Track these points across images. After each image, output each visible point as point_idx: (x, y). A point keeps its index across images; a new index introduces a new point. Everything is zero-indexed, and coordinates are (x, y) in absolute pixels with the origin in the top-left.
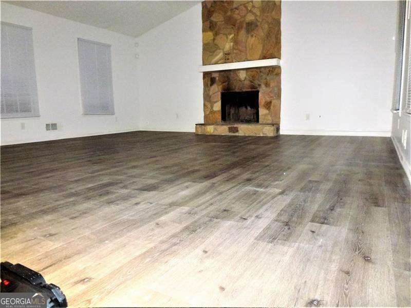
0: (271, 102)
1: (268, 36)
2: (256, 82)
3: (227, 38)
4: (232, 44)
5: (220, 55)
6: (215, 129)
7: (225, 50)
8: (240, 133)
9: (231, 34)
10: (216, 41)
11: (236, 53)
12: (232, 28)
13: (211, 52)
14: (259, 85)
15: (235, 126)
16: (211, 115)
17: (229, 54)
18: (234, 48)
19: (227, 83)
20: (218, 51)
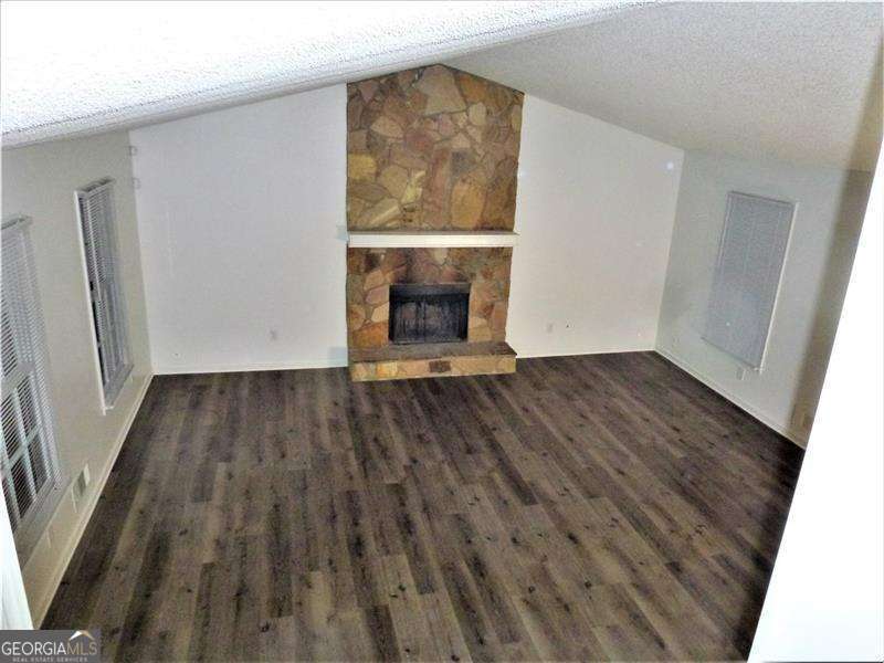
0: (492, 306)
1: (494, 185)
2: (466, 269)
3: (409, 175)
4: (421, 190)
5: (392, 210)
6: (400, 368)
7: (403, 201)
8: (454, 373)
9: (420, 170)
10: (382, 179)
11: (428, 210)
12: (423, 158)
13: (370, 201)
14: (473, 275)
15: (444, 359)
16: (365, 332)
17: (413, 210)
18: (423, 200)
19: (404, 268)
20: (387, 200)
